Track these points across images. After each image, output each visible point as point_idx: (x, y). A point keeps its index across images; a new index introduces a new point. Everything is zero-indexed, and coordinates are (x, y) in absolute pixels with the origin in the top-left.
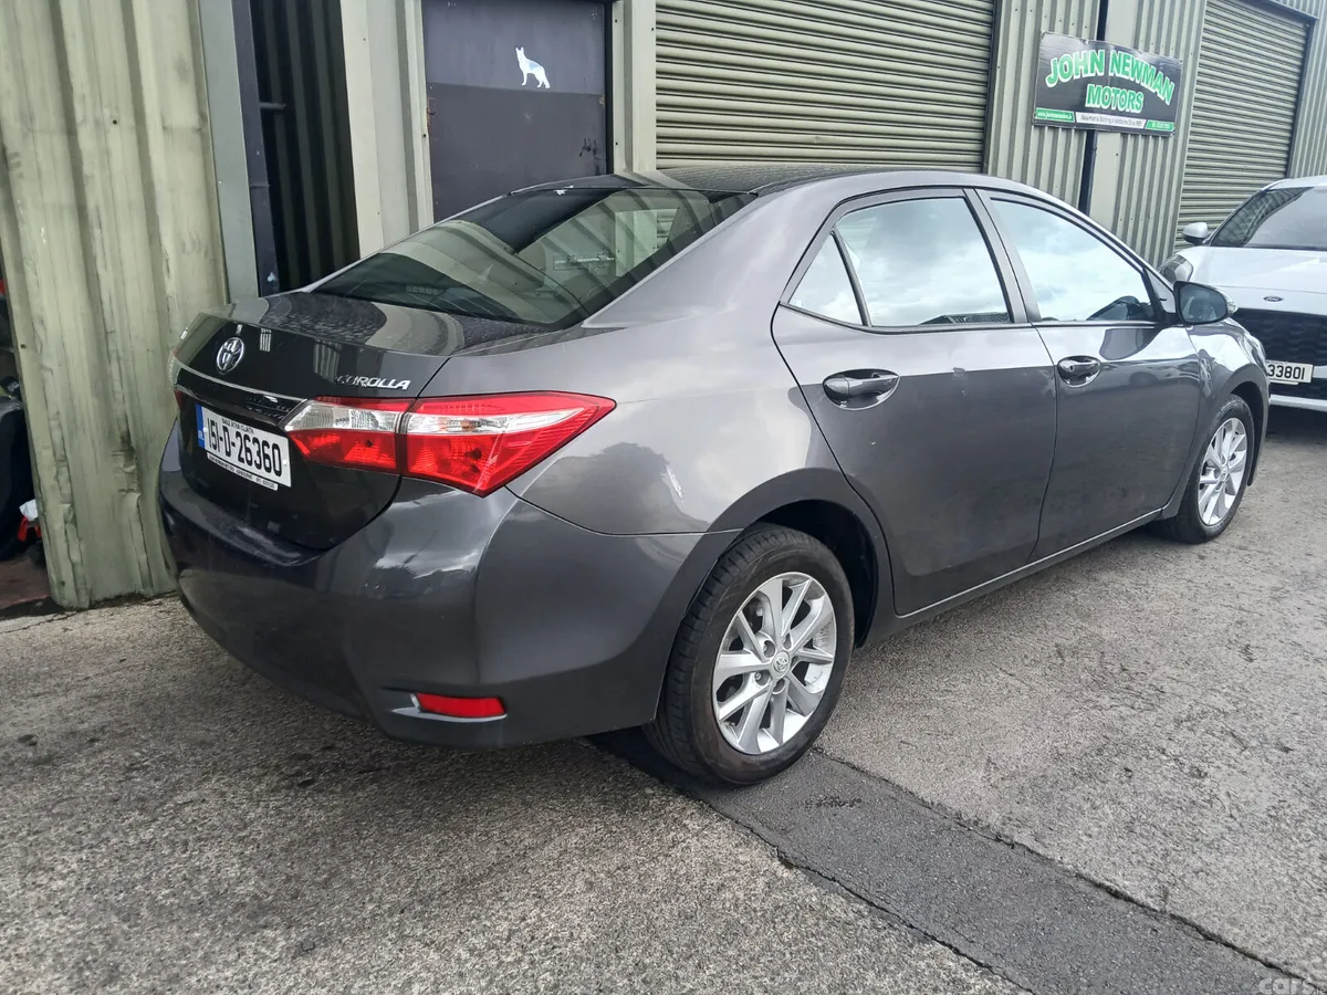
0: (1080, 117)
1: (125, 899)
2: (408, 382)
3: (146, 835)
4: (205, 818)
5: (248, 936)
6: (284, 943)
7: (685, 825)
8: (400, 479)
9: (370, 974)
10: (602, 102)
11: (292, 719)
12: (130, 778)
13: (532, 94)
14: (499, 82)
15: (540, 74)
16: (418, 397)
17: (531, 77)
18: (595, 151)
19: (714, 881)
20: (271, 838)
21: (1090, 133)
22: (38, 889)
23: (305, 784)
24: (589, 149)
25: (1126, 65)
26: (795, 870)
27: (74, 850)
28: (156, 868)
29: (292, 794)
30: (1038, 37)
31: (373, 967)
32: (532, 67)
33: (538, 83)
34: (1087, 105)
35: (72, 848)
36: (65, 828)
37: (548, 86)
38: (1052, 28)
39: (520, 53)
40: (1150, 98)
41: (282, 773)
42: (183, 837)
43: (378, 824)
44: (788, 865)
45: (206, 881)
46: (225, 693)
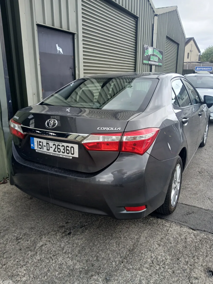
0: (150, 62)
1: (47, 278)
2: (120, 128)
3: (38, 257)
4: (50, 249)
5: (90, 279)
6: (101, 279)
7: (166, 226)
8: (119, 153)
9: (129, 281)
10: (73, 57)
11: (51, 217)
12: (19, 242)
13: (59, 55)
14: (53, 52)
15: (61, 50)
16: (124, 132)
17: (59, 51)
18: (72, 69)
19: (183, 237)
20: (73, 250)
21: (151, 66)
22: (19, 282)
23: (69, 234)
24: (71, 68)
25: (156, 52)
26: (196, 231)
27: (20, 267)
28: (49, 267)
29: (68, 237)
30: (143, 45)
31: (128, 279)
32: (59, 49)
33: (61, 52)
34: (151, 60)
35: (19, 267)
36: (12, 261)
37: (62, 53)
38: (145, 44)
39: (57, 45)
40: (159, 59)
41: (61, 232)
42: (49, 256)
43: (97, 241)
44: (194, 230)
45: (66, 267)
46: (27, 213)
